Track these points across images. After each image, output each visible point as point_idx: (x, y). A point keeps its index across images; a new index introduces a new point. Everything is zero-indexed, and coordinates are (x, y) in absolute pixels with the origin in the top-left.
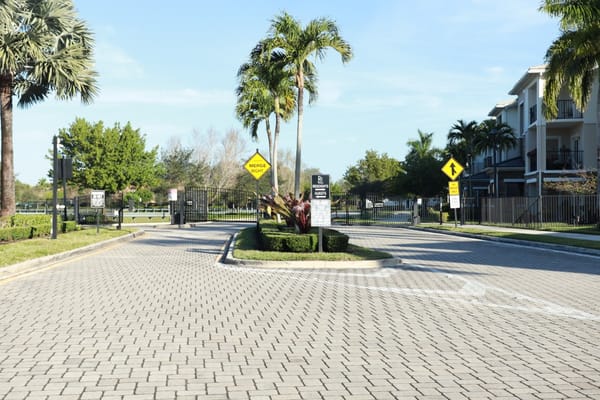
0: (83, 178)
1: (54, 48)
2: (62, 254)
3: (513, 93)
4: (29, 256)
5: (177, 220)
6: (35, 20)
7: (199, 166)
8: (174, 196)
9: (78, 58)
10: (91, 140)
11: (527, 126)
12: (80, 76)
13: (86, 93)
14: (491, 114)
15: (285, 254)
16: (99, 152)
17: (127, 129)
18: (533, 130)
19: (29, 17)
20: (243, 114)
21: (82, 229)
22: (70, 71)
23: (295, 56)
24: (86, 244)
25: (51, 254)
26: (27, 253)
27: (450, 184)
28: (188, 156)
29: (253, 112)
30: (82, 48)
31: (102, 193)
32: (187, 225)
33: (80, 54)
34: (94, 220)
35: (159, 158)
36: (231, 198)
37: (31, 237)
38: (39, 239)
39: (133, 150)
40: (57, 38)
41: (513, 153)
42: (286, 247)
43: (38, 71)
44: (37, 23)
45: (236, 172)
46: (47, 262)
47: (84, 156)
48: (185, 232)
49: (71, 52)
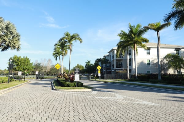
0: (15, 69)
1: (11, 38)
2: (11, 88)
3: (108, 53)
4: (2, 89)
5: (37, 78)
6: (7, 31)
7: (42, 66)
8: (37, 73)
9: (16, 41)
10: (18, 60)
11: (112, 59)
12: (17, 45)
13: (18, 49)
14: (103, 57)
15: (69, 88)
16: (20, 63)
17: (26, 58)
18: (113, 60)
19: (6, 31)
20: (54, 55)
21: (15, 80)
22: (14, 43)
23: (70, 41)
24: (17, 85)
25: (8, 88)
26: (1, 88)
27: (99, 71)
28: (40, 64)
29: (56, 54)
30: (17, 39)
31: (21, 72)
32: (40, 80)
33: (17, 40)
34: (18, 78)
35: (33, 65)
36: (48, 73)
37: (2, 83)
38: (5, 84)
39: (28, 63)
40: (12, 36)
41: (108, 65)
42: (68, 86)
43: (7, 43)
44: (7, 32)
45: (50, 68)
46: (7, 90)
47: (16, 64)
48: (39, 81)
49: (15, 39)
